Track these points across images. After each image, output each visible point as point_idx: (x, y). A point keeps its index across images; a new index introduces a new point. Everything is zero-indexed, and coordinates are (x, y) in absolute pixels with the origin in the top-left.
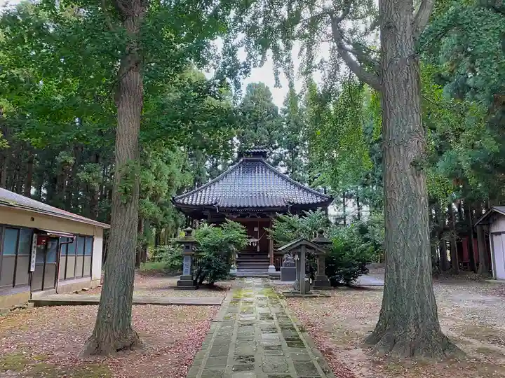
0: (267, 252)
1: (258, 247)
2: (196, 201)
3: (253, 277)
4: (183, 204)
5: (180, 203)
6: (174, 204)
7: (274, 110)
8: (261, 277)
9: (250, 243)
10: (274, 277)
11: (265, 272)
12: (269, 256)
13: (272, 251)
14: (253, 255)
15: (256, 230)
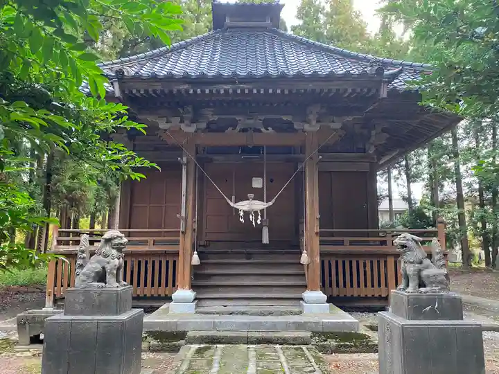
1: (266, 229)
8: (283, 341)
9: (242, 214)
10: (333, 343)
11: (292, 313)
12: (304, 259)
13: (317, 240)
14: (249, 255)
15: (257, 183)
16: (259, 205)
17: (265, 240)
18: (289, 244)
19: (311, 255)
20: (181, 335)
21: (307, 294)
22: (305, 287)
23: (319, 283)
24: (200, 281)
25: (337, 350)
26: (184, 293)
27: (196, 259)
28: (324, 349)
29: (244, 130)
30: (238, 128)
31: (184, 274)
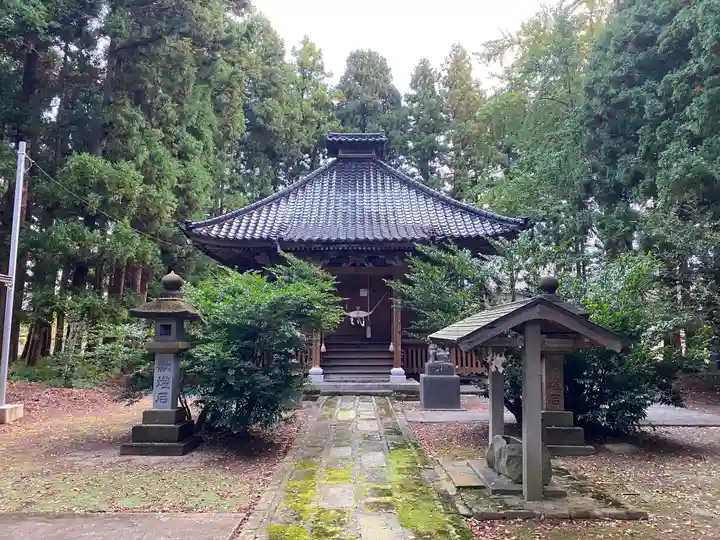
0: (387, 339)
1: (369, 329)
2: (237, 231)
3: (357, 394)
4: (208, 237)
5: (200, 236)
6: (189, 237)
7: (392, 98)
8: (376, 395)
9: (352, 320)
10: (404, 395)
11: (383, 381)
12: (391, 348)
13: (399, 336)
14: (358, 346)
15: (364, 293)
16: (363, 314)
17: (369, 335)
18: (383, 337)
19: (396, 346)
20: (318, 392)
21: (394, 370)
22: (392, 366)
23: (400, 363)
24: (326, 364)
25: (407, 399)
26: (316, 369)
27: (323, 348)
28: (399, 399)
29: (354, 265)
30: (350, 263)
31: (316, 357)
